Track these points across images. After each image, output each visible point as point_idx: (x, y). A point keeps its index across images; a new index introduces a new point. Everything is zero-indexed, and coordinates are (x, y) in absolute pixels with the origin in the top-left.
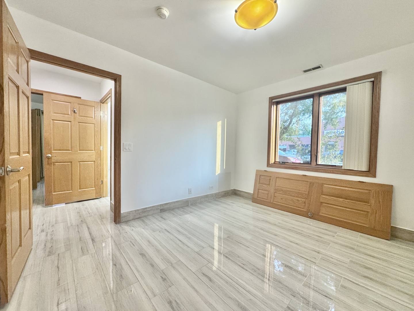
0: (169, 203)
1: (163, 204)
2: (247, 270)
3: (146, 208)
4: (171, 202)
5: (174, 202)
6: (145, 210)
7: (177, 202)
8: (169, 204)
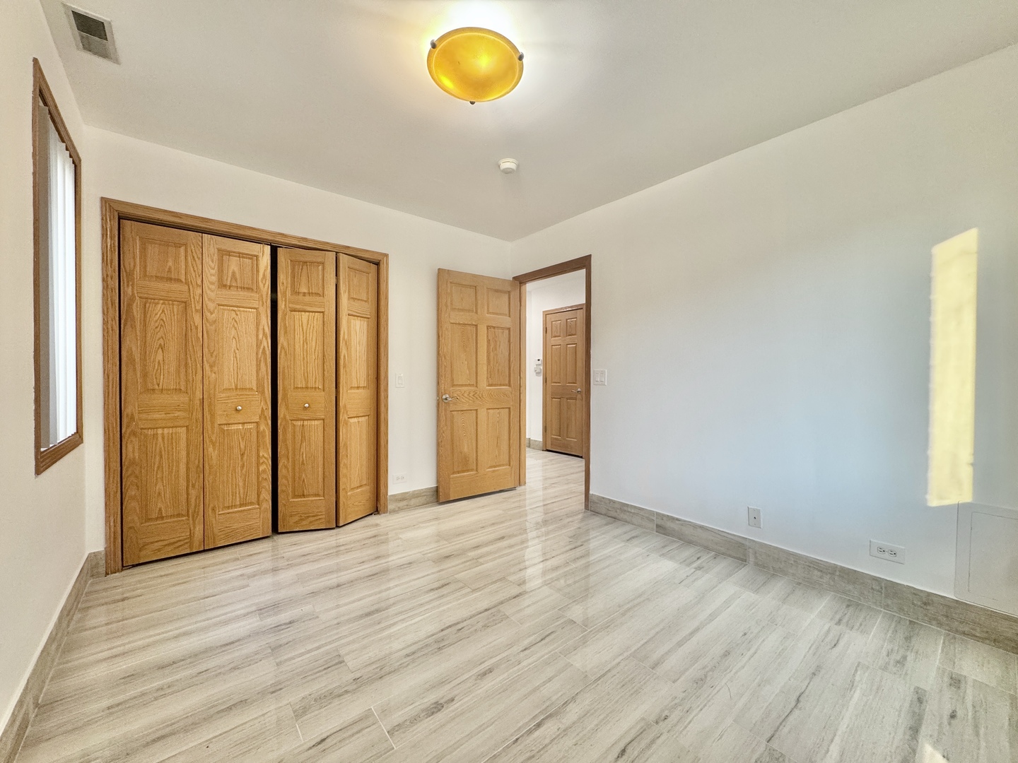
0: (678, 520)
1: (664, 515)
2: (442, 630)
3: (627, 505)
4: (685, 521)
5: (695, 526)
6: (625, 508)
7: (702, 527)
8: (677, 522)
